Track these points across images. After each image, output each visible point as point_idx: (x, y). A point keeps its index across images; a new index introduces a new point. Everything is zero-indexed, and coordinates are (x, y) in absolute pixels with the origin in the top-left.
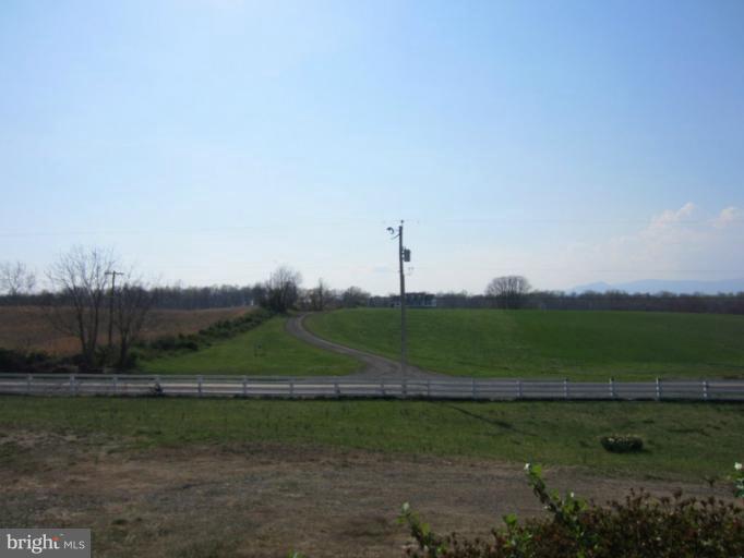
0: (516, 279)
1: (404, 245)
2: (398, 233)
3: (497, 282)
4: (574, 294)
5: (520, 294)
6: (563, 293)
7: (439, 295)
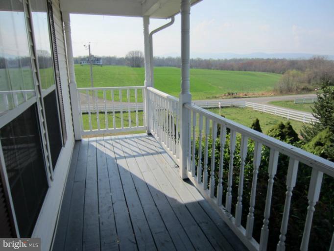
0: (138, 52)
1: (91, 52)
2: (88, 47)
3: (130, 53)
4: (163, 58)
5: (140, 58)
6: (159, 58)
7: (104, 57)
